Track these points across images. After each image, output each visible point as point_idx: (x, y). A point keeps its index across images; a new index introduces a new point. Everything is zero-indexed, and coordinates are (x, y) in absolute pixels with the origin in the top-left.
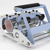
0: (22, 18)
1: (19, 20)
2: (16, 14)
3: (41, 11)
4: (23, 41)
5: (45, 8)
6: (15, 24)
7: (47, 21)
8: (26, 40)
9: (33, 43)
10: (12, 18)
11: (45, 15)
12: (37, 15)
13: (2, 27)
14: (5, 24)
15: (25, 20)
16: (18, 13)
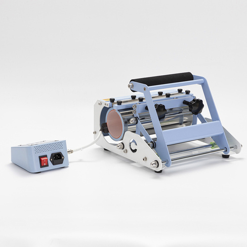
0: (146, 108)
1: (138, 112)
2: (134, 98)
3: (197, 92)
4: (145, 159)
5: (205, 85)
6: (129, 120)
7: (210, 118)
8: (152, 155)
9: (166, 162)
10: (123, 105)
11: (205, 103)
12: (185, 102)
13: (99, 128)
14: (107, 121)
15: (153, 113)
16: (139, 95)
